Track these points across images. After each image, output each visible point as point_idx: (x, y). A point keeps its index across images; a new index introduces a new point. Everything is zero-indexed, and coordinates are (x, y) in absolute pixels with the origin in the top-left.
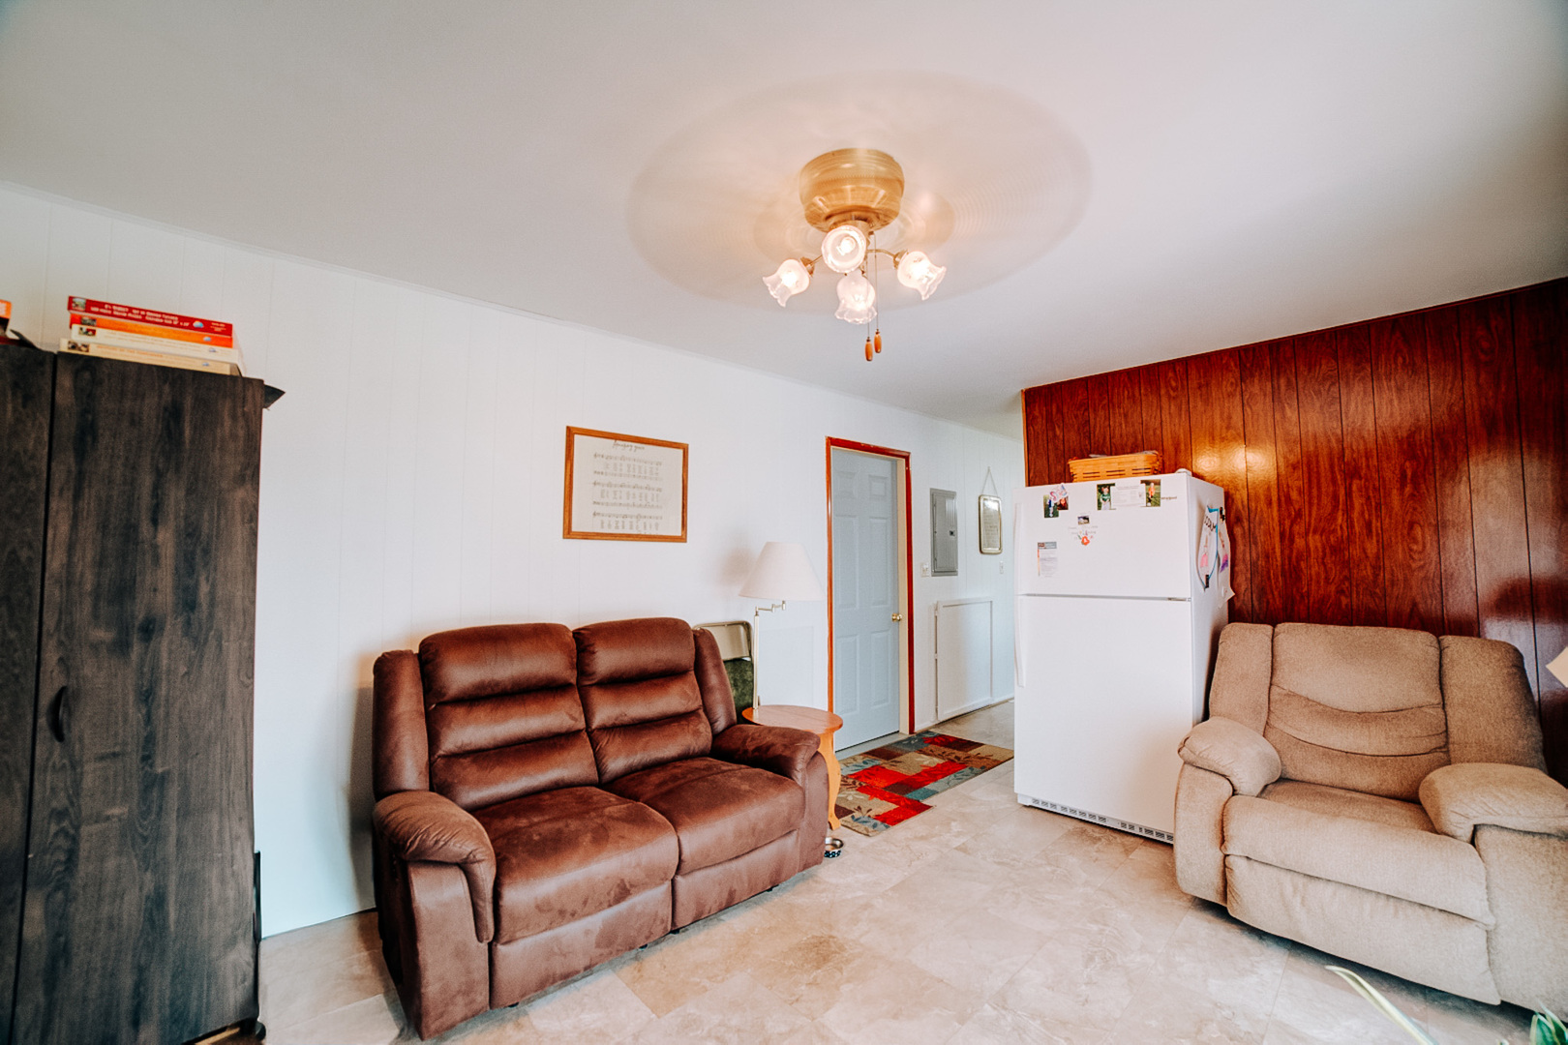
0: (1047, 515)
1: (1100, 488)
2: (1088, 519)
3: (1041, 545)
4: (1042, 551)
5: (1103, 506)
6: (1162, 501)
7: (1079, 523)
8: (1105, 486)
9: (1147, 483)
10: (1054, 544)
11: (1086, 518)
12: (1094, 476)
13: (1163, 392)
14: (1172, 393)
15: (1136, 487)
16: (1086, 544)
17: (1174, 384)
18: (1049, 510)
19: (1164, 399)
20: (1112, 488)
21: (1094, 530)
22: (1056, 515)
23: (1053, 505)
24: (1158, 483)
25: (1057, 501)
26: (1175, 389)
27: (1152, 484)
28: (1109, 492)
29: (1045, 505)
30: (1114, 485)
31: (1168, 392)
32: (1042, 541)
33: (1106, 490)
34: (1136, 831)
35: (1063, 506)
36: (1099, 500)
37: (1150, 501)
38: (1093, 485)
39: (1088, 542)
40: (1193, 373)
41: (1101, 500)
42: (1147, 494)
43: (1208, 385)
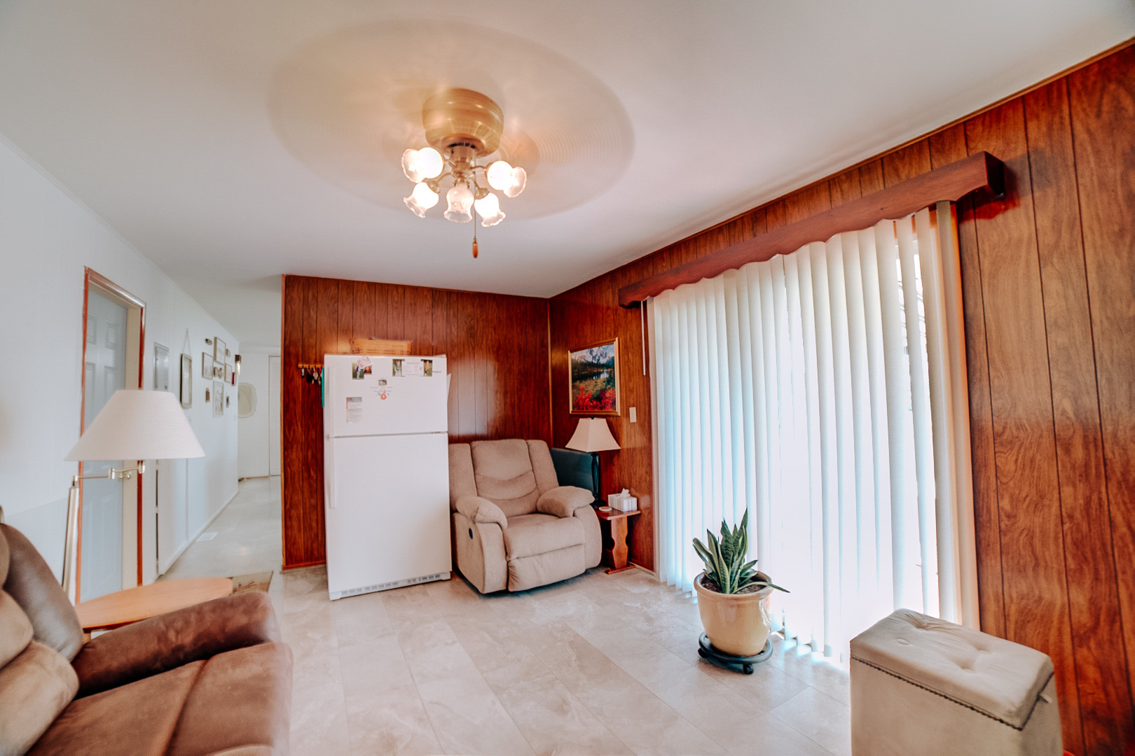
0: (355, 376)
1: (395, 361)
2: (386, 382)
3: (349, 399)
4: (350, 403)
5: (396, 374)
6: (433, 374)
7: (380, 384)
8: (398, 360)
9: (425, 361)
10: (360, 399)
11: (385, 381)
12: (393, 353)
13: (389, 302)
14: (394, 304)
15: (418, 363)
16: (384, 399)
17: (396, 299)
18: (356, 374)
19: (390, 307)
20: (402, 362)
21: (390, 389)
22: (361, 377)
23: (359, 370)
24: (431, 362)
25: (363, 368)
26: (397, 303)
27: (428, 362)
28: (401, 365)
29: (353, 370)
30: (404, 360)
31: (392, 304)
32: (350, 396)
33: (398, 363)
34: (418, 582)
35: (369, 371)
36: (394, 370)
37: (425, 372)
38: (391, 358)
39: (386, 397)
40: (408, 294)
41: (395, 370)
42: (425, 369)
43: (415, 304)
